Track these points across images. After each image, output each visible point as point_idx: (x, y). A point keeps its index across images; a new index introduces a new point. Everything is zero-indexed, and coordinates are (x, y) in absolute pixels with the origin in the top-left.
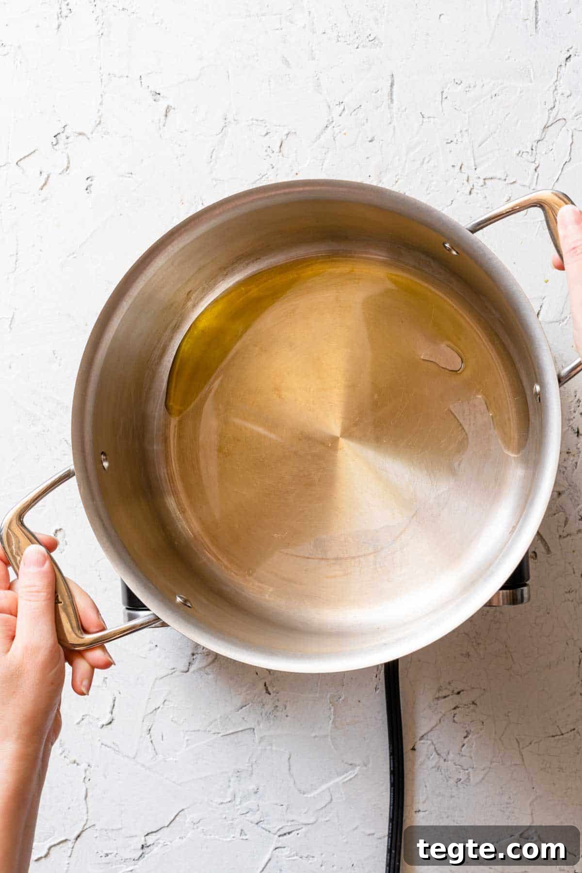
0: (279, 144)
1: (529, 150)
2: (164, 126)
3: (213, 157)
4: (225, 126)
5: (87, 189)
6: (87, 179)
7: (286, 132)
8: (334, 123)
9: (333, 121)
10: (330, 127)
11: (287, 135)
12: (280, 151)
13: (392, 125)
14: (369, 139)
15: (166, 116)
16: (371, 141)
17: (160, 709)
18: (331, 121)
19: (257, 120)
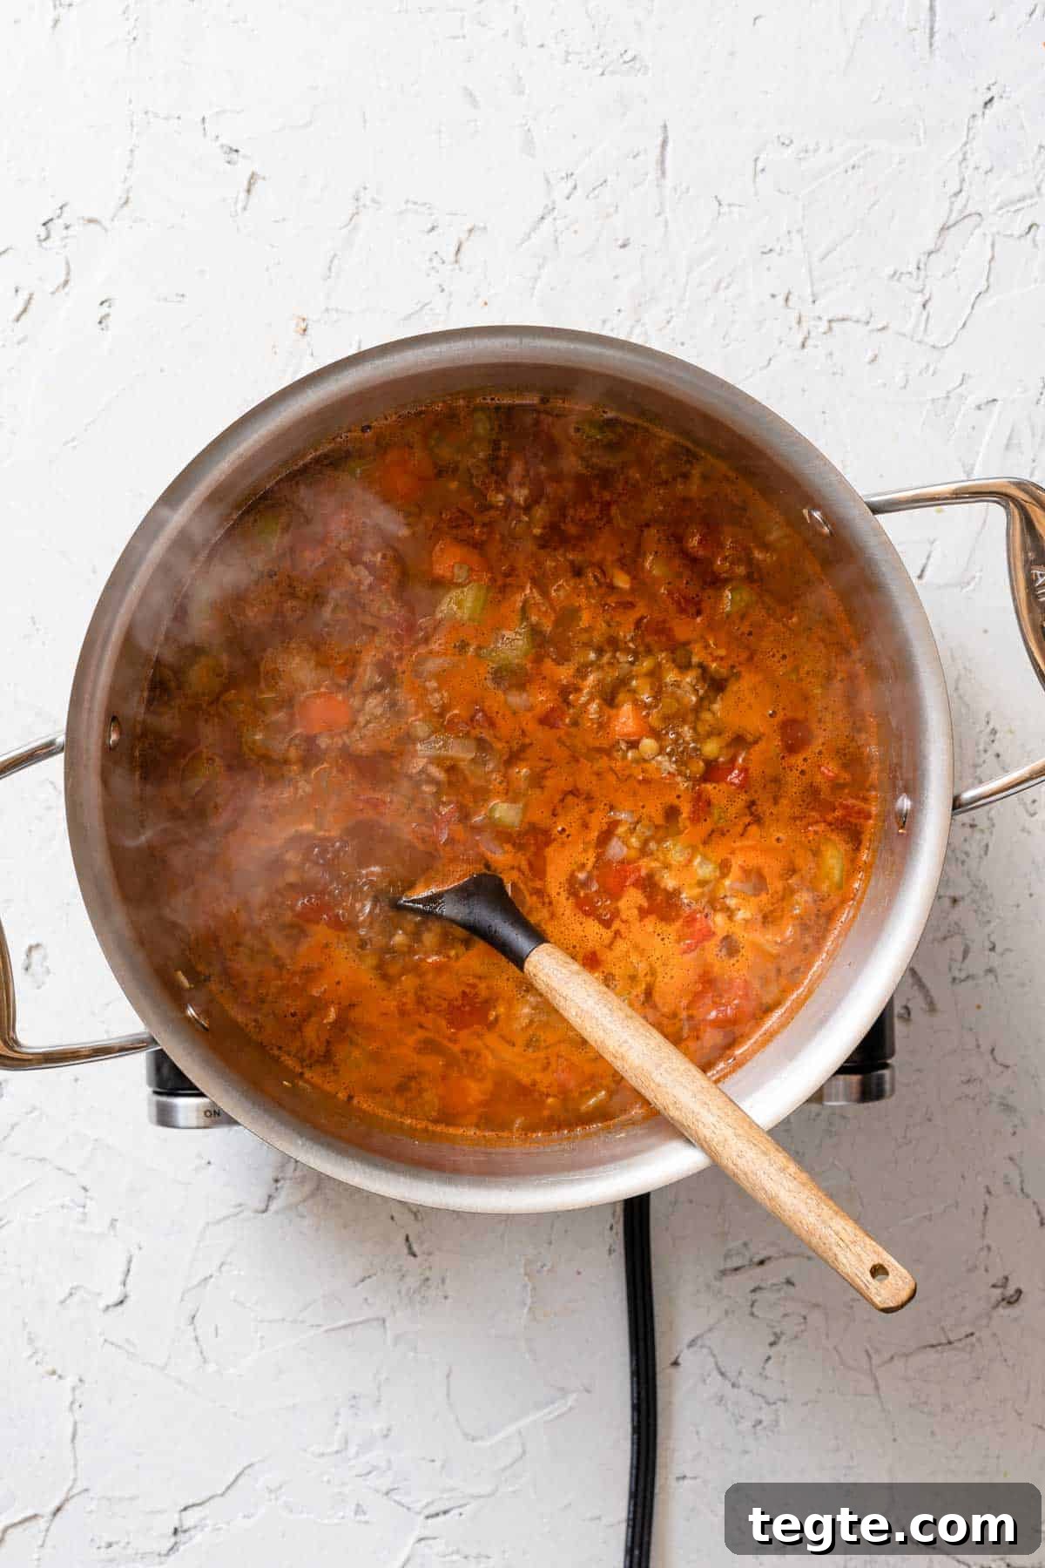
0: (453, 249)
1: (912, 268)
2: (245, 208)
3: (333, 270)
4: (357, 213)
5: (100, 322)
6: (102, 303)
7: (469, 226)
8: (556, 211)
9: (554, 208)
10: (549, 219)
11: (470, 231)
12: (456, 262)
13: (661, 218)
14: (620, 243)
15: (249, 191)
16: (624, 246)
17: (213, 1280)
18: (550, 207)
19: (415, 203)
